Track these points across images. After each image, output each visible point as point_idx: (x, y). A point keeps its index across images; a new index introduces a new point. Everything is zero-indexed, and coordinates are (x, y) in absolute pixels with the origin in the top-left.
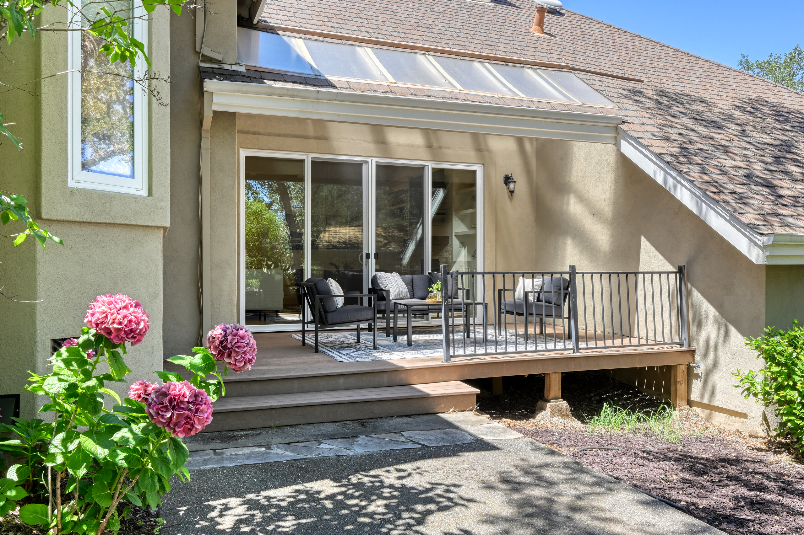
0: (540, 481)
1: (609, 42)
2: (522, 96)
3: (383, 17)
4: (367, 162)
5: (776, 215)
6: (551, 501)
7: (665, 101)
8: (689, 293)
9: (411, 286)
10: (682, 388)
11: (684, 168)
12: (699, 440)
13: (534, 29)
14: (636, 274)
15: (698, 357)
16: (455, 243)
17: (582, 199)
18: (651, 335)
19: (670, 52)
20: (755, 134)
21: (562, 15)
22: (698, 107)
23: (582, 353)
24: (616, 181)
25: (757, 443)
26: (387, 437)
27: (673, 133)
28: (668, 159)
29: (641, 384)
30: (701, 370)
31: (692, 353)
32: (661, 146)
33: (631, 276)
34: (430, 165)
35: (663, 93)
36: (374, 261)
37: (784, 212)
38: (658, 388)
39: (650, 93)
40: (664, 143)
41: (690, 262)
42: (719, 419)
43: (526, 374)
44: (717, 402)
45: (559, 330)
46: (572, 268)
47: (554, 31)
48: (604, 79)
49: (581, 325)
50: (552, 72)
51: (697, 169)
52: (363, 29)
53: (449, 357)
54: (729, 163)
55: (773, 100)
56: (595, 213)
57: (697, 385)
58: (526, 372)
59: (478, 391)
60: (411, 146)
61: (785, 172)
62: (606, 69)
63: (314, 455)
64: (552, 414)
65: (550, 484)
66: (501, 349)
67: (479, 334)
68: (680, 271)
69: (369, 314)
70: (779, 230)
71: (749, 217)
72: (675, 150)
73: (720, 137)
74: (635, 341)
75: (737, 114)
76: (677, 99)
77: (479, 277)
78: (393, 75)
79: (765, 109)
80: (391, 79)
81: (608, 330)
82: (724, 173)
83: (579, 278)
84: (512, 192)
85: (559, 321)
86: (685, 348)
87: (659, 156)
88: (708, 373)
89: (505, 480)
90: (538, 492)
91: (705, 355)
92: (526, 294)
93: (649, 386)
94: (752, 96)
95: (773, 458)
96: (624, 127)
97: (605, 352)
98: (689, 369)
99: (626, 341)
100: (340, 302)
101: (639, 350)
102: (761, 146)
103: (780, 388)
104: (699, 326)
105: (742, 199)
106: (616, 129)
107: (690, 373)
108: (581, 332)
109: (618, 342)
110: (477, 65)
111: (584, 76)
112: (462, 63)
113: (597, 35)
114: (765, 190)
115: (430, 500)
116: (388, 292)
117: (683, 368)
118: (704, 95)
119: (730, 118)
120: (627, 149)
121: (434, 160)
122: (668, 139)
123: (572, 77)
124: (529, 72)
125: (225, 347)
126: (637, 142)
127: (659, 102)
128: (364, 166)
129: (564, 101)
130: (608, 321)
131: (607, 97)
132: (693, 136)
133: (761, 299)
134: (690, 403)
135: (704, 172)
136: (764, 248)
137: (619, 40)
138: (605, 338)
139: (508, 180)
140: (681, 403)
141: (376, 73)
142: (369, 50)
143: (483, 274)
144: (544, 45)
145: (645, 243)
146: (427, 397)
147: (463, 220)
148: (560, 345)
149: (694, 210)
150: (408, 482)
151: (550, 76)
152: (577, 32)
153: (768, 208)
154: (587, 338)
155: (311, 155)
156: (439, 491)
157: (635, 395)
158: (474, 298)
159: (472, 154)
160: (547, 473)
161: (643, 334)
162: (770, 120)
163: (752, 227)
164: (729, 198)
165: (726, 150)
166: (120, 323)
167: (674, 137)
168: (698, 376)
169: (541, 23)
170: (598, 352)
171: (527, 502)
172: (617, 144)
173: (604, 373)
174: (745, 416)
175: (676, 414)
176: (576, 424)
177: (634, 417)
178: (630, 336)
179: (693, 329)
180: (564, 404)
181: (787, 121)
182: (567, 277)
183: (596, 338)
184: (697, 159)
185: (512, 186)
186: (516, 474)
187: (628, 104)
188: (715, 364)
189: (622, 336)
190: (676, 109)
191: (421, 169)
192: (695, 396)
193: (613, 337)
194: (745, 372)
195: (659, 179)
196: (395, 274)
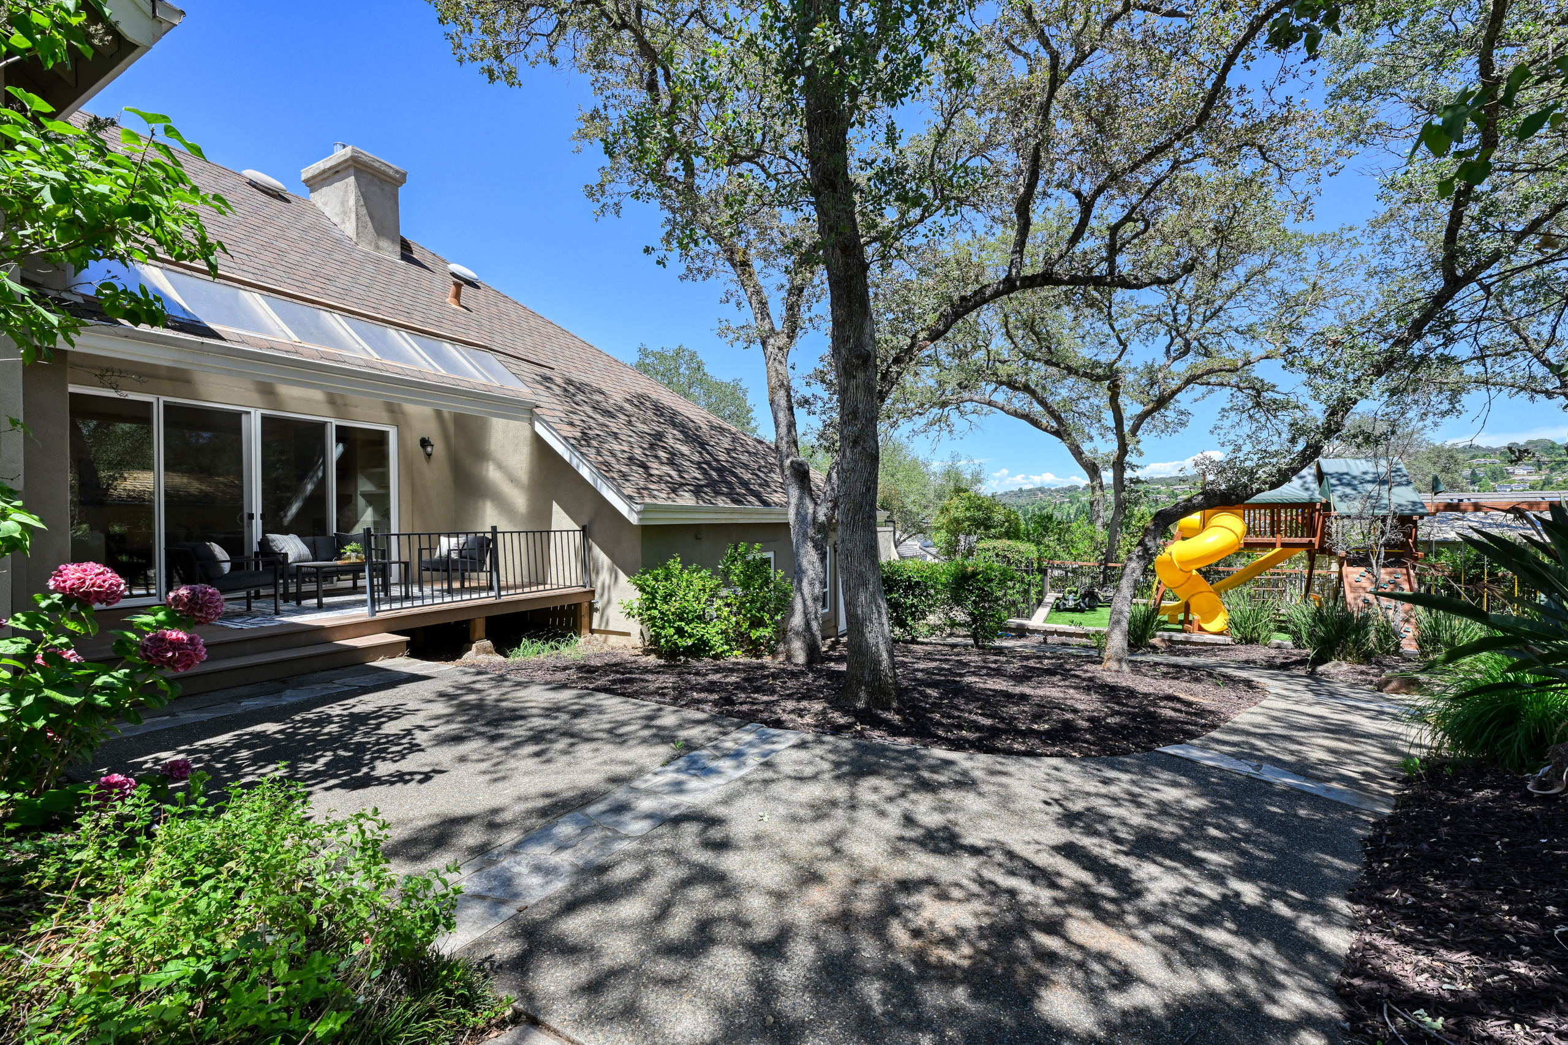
0: (472, 691)
1: (524, 324)
2: (443, 372)
3: (269, 256)
4: (249, 413)
5: (646, 489)
6: (482, 700)
7: (571, 389)
8: (590, 549)
9: (312, 547)
10: (585, 620)
11: (584, 450)
12: (596, 656)
13: (450, 299)
14: (549, 532)
15: (597, 596)
16: (361, 502)
17: (500, 466)
18: (561, 582)
19: (578, 343)
20: (638, 425)
21: (478, 288)
22: (597, 397)
23: (504, 599)
24: (531, 454)
25: (636, 652)
26: (318, 687)
27: (576, 419)
28: (573, 441)
29: (554, 621)
30: (599, 605)
31: (593, 592)
32: (567, 431)
33: (545, 535)
34: (334, 422)
35: (570, 382)
36: (260, 522)
37: (652, 486)
38: (568, 622)
39: (559, 381)
40: (569, 428)
41: (590, 523)
42: (613, 640)
43: (453, 621)
44: (611, 627)
45: (483, 583)
46: (494, 528)
47: (471, 305)
48: (521, 363)
49: (502, 578)
50: (471, 349)
51: (593, 451)
52: (245, 268)
53: (374, 613)
54: (616, 447)
55: (654, 396)
56: (513, 480)
57: (596, 616)
58: (452, 620)
59: (408, 638)
60: (309, 401)
61: (656, 457)
62: (521, 352)
63: (239, 711)
64: (478, 652)
65: (479, 691)
66: (428, 601)
67: (395, 591)
68: (584, 529)
69: (270, 578)
70: (648, 500)
71: (629, 490)
72: (578, 435)
73: (613, 426)
74: (548, 587)
75: (627, 406)
76: (581, 388)
77: (394, 539)
78: (296, 333)
79: (648, 404)
80: (295, 338)
81: (526, 580)
82: (614, 455)
83: (500, 537)
84: (429, 455)
85: (483, 575)
86: (588, 589)
87: (565, 438)
88: (604, 609)
89: (442, 695)
90: (472, 697)
91: (602, 595)
92: (449, 551)
93: (561, 622)
94: (640, 391)
95: (644, 659)
96: (537, 410)
97: (523, 597)
98: (591, 605)
99: (541, 587)
100: (227, 567)
101: (551, 593)
102: (641, 435)
103: (648, 609)
104: (597, 573)
105: (624, 476)
106: (531, 411)
107: (592, 609)
108: (503, 583)
109: (534, 589)
110: (392, 332)
111: (502, 357)
112: (376, 328)
113: (513, 316)
114: (641, 470)
115: (382, 716)
116: (286, 555)
117: (586, 604)
118: (605, 389)
119: (621, 409)
120: (539, 428)
121: (339, 417)
122: (572, 424)
123: (489, 355)
124: (447, 347)
125: (196, 603)
126: (548, 425)
127: (566, 390)
128: (244, 417)
129: (484, 381)
130: (525, 573)
131: (523, 381)
132: (592, 423)
133: (638, 549)
134: (592, 631)
135: (599, 453)
136: (638, 513)
137: (533, 324)
138: (523, 586)
139: (425, 443)
140: (585, 631)
141: (274, 328)
142: (257, 296)
143: (398, 535)
144: (462, 319)
145: (556, 507)
146: (354, 649)
147: (370, 478)
148: (483, 595)
149: (591, 481)
150: (355, 710)
151: (470, 354)
152: (494, 310)
153: (642, 483)
154: (508, 588)
155: (162, 399)
156: (387, 710)
157: (549, 632)
158: (390, 557)
159: (384, 415)
160: (478, 686)
161: (554, 581)
162: (650, 413)
163: (630, 498)
164: (615, 475)
165: (615, 436)
166: (100, 586)
167: (577, 423)
168: (597, 610)
169: (457, 296)
170: (516, 598)
171: (463, 703)
172: (532, 425)
173: (523, 614)
174: (628, 634)
175: (581, 640)
176: (499, 658)
177: (547, 646)
178: (545, 583)
179: (593, 576)
180: (488, 643)
181: (662, 415)
182: (489, 536)
183: (515, 587)
184: (594, 443)
185: (429, 449)
186: (451, 690)
187: (541, 389)
188: (609, 602)
189: (538, 584)
190: (580, 397)
191: (322, 426)
192: (595, 626)
193: (530, 585)
194: (626, 602)
195: (567, 458)
196: (292, 536)
